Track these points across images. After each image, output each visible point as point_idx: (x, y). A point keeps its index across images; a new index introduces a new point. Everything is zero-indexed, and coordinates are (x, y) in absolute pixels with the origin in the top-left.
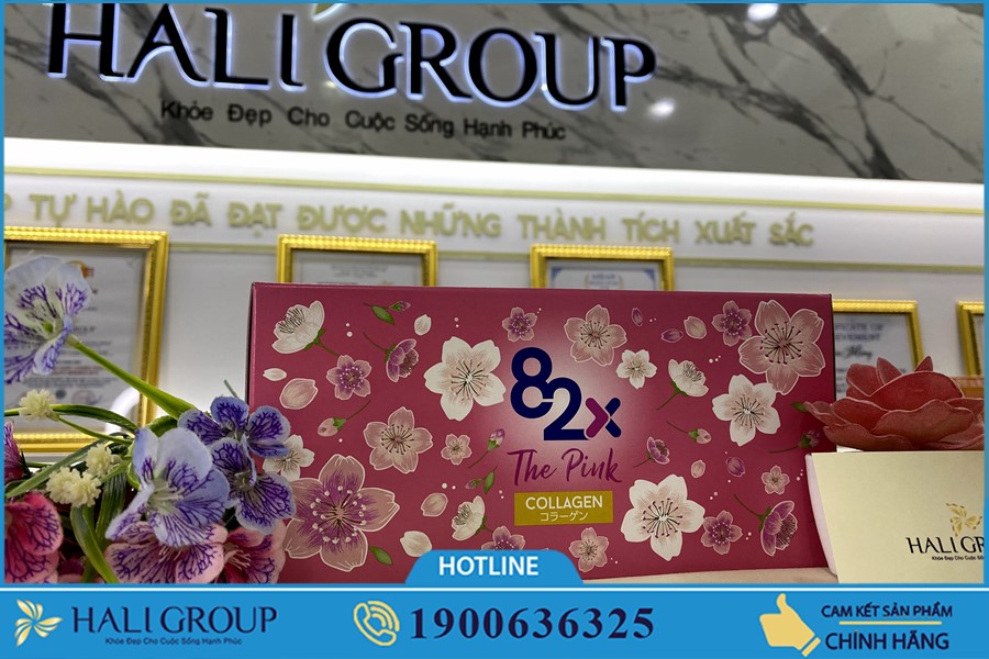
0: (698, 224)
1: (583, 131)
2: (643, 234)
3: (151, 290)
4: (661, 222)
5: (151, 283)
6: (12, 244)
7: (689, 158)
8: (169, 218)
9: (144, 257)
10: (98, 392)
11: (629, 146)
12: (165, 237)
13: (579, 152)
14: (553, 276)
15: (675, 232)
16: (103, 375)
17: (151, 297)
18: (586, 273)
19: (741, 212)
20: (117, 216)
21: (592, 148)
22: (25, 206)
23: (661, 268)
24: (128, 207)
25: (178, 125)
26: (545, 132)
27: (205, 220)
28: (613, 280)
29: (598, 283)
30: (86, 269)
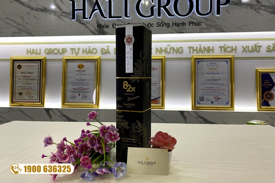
0: (243, 47)
1: (207, 23)
2: (225, 50)
3: (97, 70)
4: (231, 47)
5: (97, 69)
6: (67, 60)
7: (240, 28)
8: (100, 52)
9: (95, 62)
10: (87, 94)
11: (221, 26)
12: (100, 57)
13: (205, 29)
14: (198, 64)
15: (235, 49)
16: (88, 90)
17: (97, 72)
18: (207, 63)
19: (257, 42)
20: (89, 52)
21: (210, 28)
22: (69, 51)
23: (230, 60)
24: (91, 50)
25: (101, 30)
26: (195, 24)
27: (109, 53)
28: (216, 64)
29: (211, 65)
30: (83, 66)
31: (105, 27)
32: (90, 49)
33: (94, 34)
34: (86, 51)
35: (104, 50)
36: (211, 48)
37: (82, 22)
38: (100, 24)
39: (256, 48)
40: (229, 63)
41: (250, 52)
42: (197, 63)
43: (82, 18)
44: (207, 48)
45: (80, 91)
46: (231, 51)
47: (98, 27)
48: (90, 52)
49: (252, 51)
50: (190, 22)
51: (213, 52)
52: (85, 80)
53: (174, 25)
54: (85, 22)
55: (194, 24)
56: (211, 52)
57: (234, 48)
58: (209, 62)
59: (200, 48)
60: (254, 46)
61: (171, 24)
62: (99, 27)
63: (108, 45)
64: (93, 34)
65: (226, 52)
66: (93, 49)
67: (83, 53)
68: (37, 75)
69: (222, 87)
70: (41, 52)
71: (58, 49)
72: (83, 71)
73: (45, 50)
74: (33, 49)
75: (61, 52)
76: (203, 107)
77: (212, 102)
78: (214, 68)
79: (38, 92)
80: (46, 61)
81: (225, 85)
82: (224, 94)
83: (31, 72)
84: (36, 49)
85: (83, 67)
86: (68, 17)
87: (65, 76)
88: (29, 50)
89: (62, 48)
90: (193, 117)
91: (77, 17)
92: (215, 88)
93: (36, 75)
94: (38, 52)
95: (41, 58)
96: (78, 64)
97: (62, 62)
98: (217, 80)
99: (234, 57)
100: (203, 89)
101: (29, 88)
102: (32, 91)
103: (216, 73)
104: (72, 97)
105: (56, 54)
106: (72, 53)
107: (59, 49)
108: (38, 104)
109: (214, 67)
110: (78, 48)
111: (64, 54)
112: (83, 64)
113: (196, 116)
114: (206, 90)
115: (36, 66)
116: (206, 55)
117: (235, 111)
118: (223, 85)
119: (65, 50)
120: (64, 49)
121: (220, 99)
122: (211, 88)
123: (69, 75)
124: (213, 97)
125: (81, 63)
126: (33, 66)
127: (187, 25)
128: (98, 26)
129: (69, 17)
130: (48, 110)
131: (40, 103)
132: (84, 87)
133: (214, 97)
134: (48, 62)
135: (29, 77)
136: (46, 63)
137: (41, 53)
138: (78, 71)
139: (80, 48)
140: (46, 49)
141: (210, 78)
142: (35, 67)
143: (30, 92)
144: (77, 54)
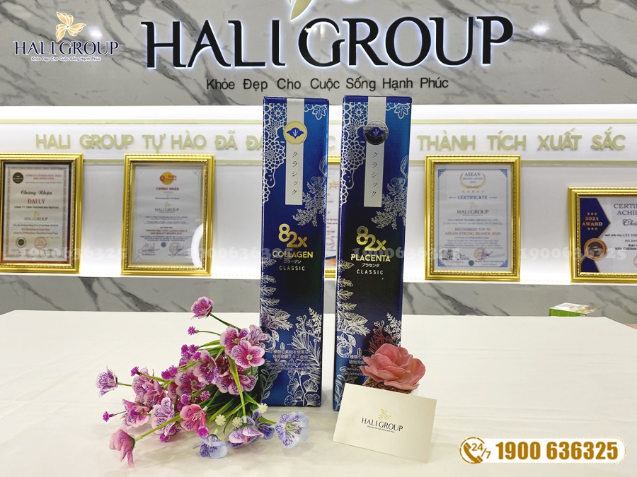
0: (540, 137)
1: (460, 81)
2: (501, 145)
3: (207, 187)
4: (514, 137)
5: (206, 184)
6: (135, 163)
7: (534, 96)
8: (214, 146)
9: (202, 169)
10: (182, 244)
11: (492, 89)
12: (213, 157)
13: (457, 95)
14: (439, 175)
15: (523, 143)
16: (184, 234)
17: (206, 192)
18: (460, 172)
19: (571, 128)
20: (187, 146)
21: (467, 93)
22: (140, 142)
23: (512, 168)
24: (192, 140)
25: (216, 93)
26: (435, 83)
27: (234, 146)
28: (479, 177)
29: (469, 179)
30: (173, 176)
31: (225, 86)
32: (188, 138)
33: (200, 103)
34: (179, 142)
35: (222, 141)
36: (470, 139)
37: (171, 74)
38: (213, 80)
39: (570, 142)
40: (509, 173)
41: (555, 149)
42: (437, 173)
43: (170, 64)
44: (459, 139)
45: (165, 235)
46: (514, 147)
47: (210, 86)
48: (190, 144)
49: (561, 148)
50: (422, 79)
51: (474, 148)
52: (178, 209)
53: (387, 86)
54: (178, 75)
55: (432, 84)
56: (470, 148)
57: (520, 139)
58: (465, 172)
59: (445, 139)
60: (564, 137)
61: (379, 83)
62: (212, 86)
63: (232, 128)
64: (196, 102)
65: (502, 148)
66: (196, 138)
67: (173, 147)
68: (61, 197)
69: (494, 229)
70: (71, 143)
71: (113, 137)
72: (173, 189)
73: (81, 139)
74: (52, 136)
75: (119, 143)
76: (451, 274)
77: (471, 263)
78: (476, 184)
79: (64, 237)
80: (84, 165)
81: (501, 224)
82: (498, 243)
83: (46, 192)
84: (60, 136)
85: (173, 180)
86: (137, 62)
87: (129, 200)
88: (41, 138)
89: (123, 135)
90: (428, 296)
91: (159, 62)
92: (478, 231)
93: (58, 196)
94: (65, 143)
95: (73, 158)
96: (161, 171)
97: (123, 167)
98: (482, 212)
99: (521, 159)
100: (450, 233)
101: (41, 228)
102: (49, 235)
103: (480, 197)
104: (146, 251)
105: (108, 148)
106: (147, 146)
107: (115, 136)
108: (65, 268)
109: (475, 182)
110: (161, 136)
111: (126, 148)
112: (173, 172)
113: (436, 294)
114: (458, 236)
115: (59, 176)
116: (457, 155)
117: (521, 282)
118: (496, 223)
119: (129, 140)
120: (127, 136)
121: (488, 255)
122: (468, 229)
123: (138, 198)
124: (473, 250)
125: (168, 170)
126: (51, 177)
127: (417, 85)
128: (210, 84)
129: (140, 60)
130: (88, 282)
131: (70, 265)
132: (176, 227)
133: (476, 251)
134: (87, 168)
135: (41, 201)
136: (82, 170)
137: (71, 146)
138: (159, 189)
139: (165, 135)
140: (84, 136)
141: (467, 209)
142: (56, 179)
143: (43, 238)
144: (158, 148)
